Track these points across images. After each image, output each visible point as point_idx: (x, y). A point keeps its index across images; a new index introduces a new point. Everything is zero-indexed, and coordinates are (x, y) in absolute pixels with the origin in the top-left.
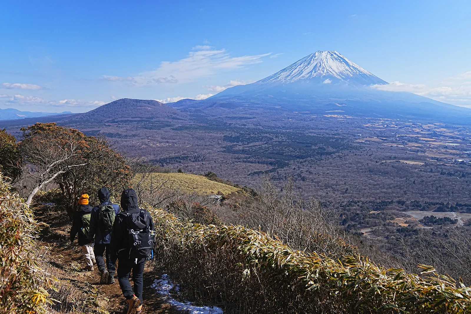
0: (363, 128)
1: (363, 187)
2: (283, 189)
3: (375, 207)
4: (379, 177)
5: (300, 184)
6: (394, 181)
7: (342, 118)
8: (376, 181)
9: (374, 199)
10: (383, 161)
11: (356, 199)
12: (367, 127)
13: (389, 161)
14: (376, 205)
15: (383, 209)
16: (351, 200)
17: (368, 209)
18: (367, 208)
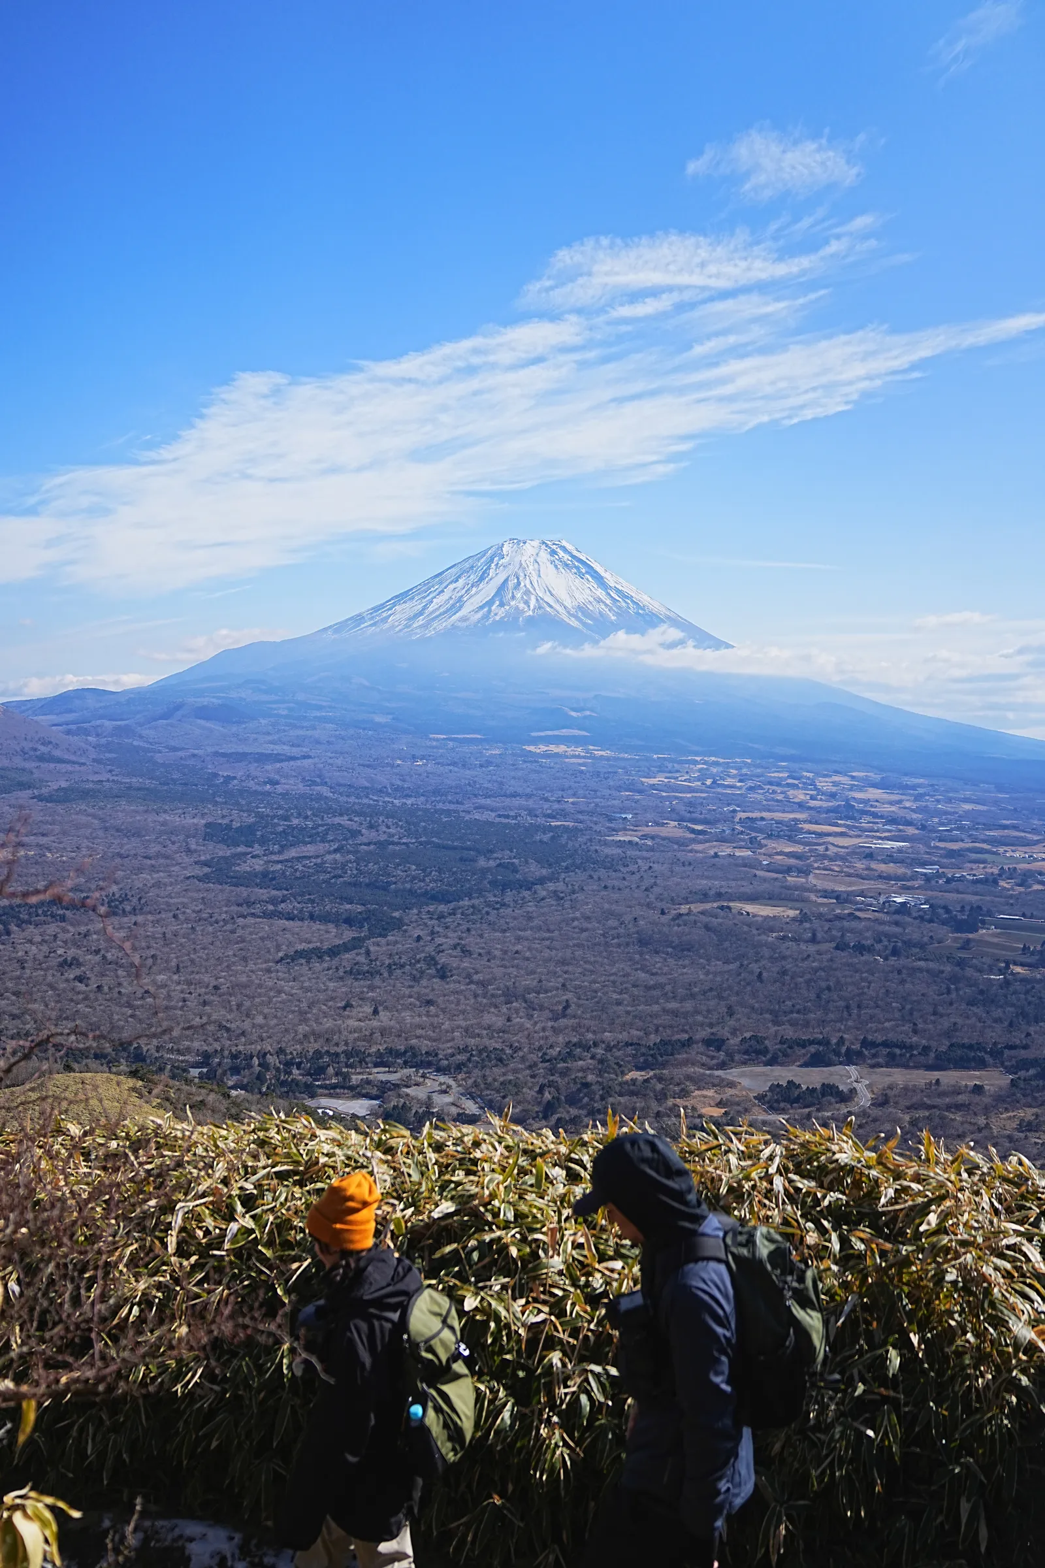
0: (640, 792)
1: (615, 996)
2: (380, 1008)
3: (642, 1060)
4: (665, 959)
5: (433, 990)
6: (707, 973)
7: (579, 757)
8: (656, 974)
9: (641, 1034)
10: (684, 909)
11: (590, 1036)
12: (653, 787)
13: (697, 908)
14: (643, 1055)
15: (663, 1065)
16: (575, 1040)
17: (620, 1066)
18: (617, 1064)
